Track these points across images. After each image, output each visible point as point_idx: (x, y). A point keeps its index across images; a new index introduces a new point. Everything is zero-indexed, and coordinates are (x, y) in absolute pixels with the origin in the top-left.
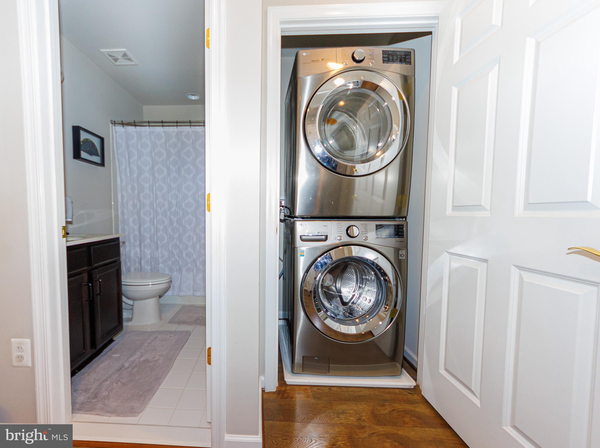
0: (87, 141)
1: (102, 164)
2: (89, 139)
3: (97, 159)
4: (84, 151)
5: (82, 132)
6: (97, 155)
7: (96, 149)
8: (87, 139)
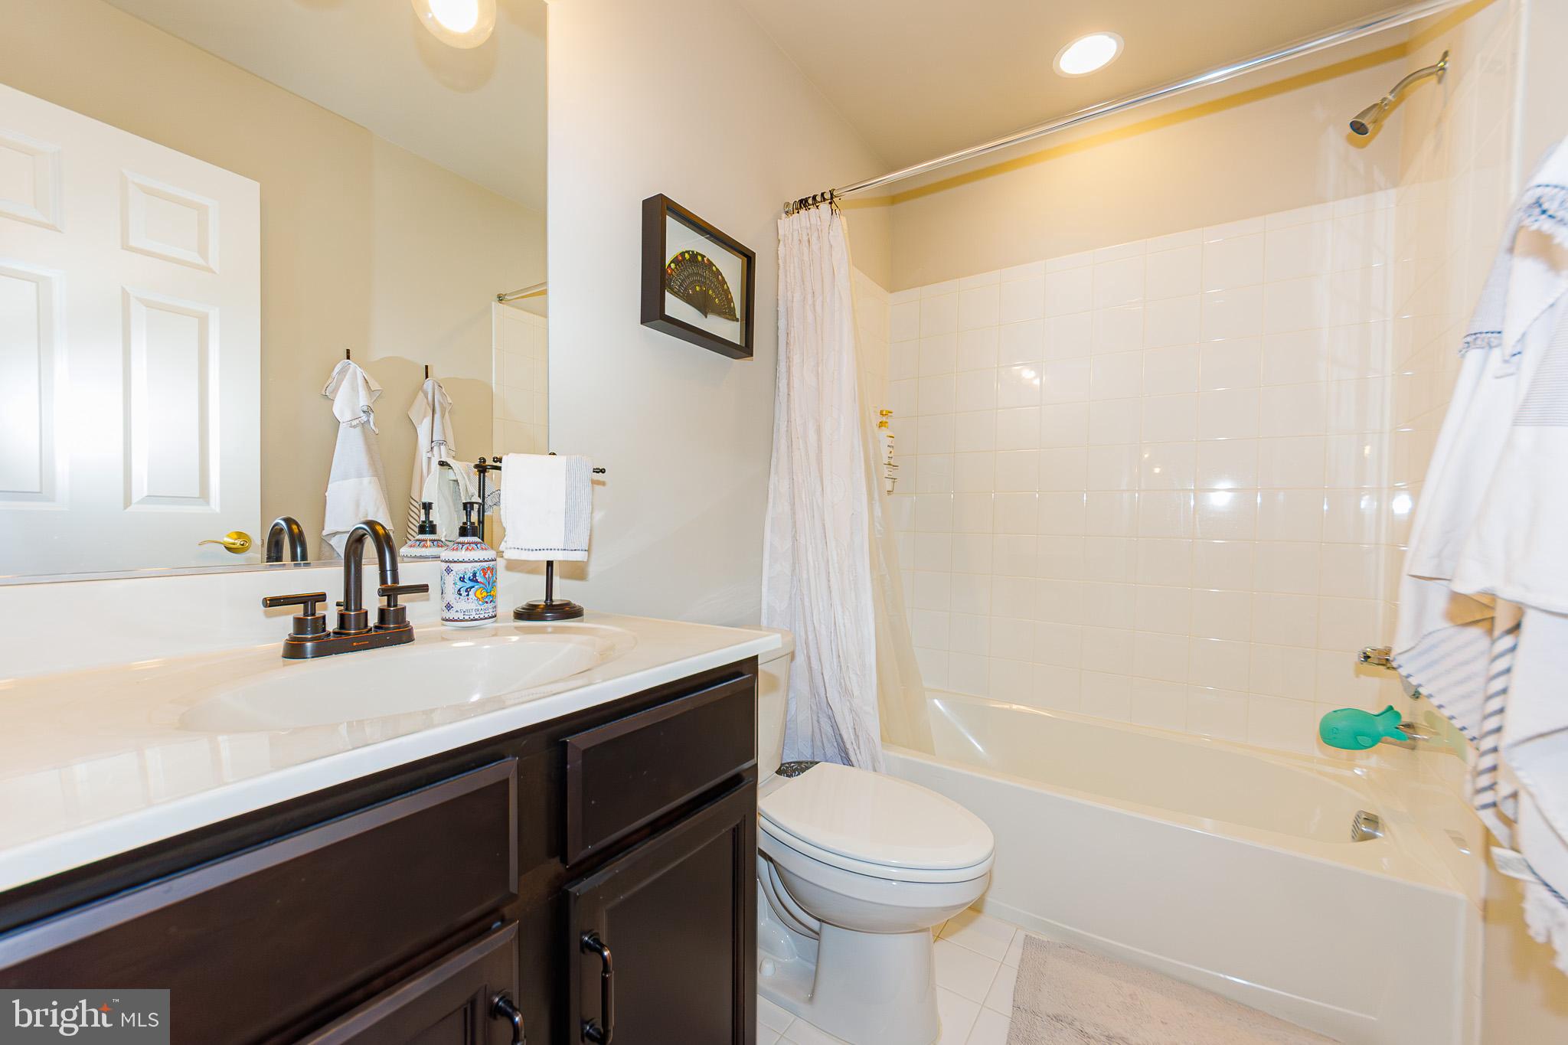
0: (692, 260)
1: (745, 349)
2: (703, 257)
3: (729, 330)
4: (675, 294)
5: (671, 223)
6: (729, 314)
7: (727, 292)
8: (694, 256)
